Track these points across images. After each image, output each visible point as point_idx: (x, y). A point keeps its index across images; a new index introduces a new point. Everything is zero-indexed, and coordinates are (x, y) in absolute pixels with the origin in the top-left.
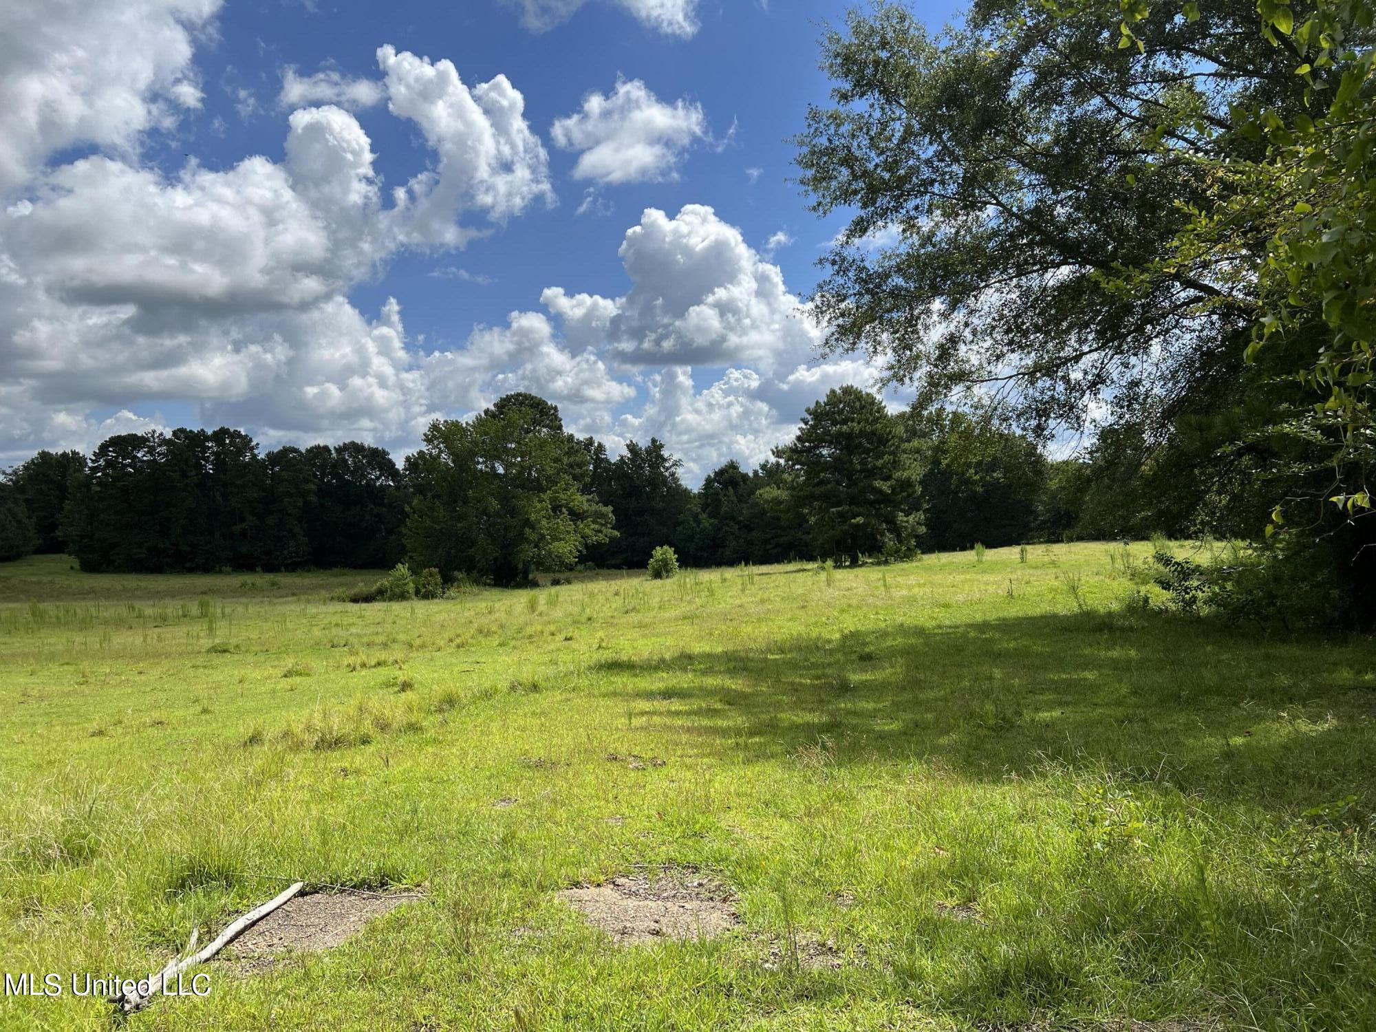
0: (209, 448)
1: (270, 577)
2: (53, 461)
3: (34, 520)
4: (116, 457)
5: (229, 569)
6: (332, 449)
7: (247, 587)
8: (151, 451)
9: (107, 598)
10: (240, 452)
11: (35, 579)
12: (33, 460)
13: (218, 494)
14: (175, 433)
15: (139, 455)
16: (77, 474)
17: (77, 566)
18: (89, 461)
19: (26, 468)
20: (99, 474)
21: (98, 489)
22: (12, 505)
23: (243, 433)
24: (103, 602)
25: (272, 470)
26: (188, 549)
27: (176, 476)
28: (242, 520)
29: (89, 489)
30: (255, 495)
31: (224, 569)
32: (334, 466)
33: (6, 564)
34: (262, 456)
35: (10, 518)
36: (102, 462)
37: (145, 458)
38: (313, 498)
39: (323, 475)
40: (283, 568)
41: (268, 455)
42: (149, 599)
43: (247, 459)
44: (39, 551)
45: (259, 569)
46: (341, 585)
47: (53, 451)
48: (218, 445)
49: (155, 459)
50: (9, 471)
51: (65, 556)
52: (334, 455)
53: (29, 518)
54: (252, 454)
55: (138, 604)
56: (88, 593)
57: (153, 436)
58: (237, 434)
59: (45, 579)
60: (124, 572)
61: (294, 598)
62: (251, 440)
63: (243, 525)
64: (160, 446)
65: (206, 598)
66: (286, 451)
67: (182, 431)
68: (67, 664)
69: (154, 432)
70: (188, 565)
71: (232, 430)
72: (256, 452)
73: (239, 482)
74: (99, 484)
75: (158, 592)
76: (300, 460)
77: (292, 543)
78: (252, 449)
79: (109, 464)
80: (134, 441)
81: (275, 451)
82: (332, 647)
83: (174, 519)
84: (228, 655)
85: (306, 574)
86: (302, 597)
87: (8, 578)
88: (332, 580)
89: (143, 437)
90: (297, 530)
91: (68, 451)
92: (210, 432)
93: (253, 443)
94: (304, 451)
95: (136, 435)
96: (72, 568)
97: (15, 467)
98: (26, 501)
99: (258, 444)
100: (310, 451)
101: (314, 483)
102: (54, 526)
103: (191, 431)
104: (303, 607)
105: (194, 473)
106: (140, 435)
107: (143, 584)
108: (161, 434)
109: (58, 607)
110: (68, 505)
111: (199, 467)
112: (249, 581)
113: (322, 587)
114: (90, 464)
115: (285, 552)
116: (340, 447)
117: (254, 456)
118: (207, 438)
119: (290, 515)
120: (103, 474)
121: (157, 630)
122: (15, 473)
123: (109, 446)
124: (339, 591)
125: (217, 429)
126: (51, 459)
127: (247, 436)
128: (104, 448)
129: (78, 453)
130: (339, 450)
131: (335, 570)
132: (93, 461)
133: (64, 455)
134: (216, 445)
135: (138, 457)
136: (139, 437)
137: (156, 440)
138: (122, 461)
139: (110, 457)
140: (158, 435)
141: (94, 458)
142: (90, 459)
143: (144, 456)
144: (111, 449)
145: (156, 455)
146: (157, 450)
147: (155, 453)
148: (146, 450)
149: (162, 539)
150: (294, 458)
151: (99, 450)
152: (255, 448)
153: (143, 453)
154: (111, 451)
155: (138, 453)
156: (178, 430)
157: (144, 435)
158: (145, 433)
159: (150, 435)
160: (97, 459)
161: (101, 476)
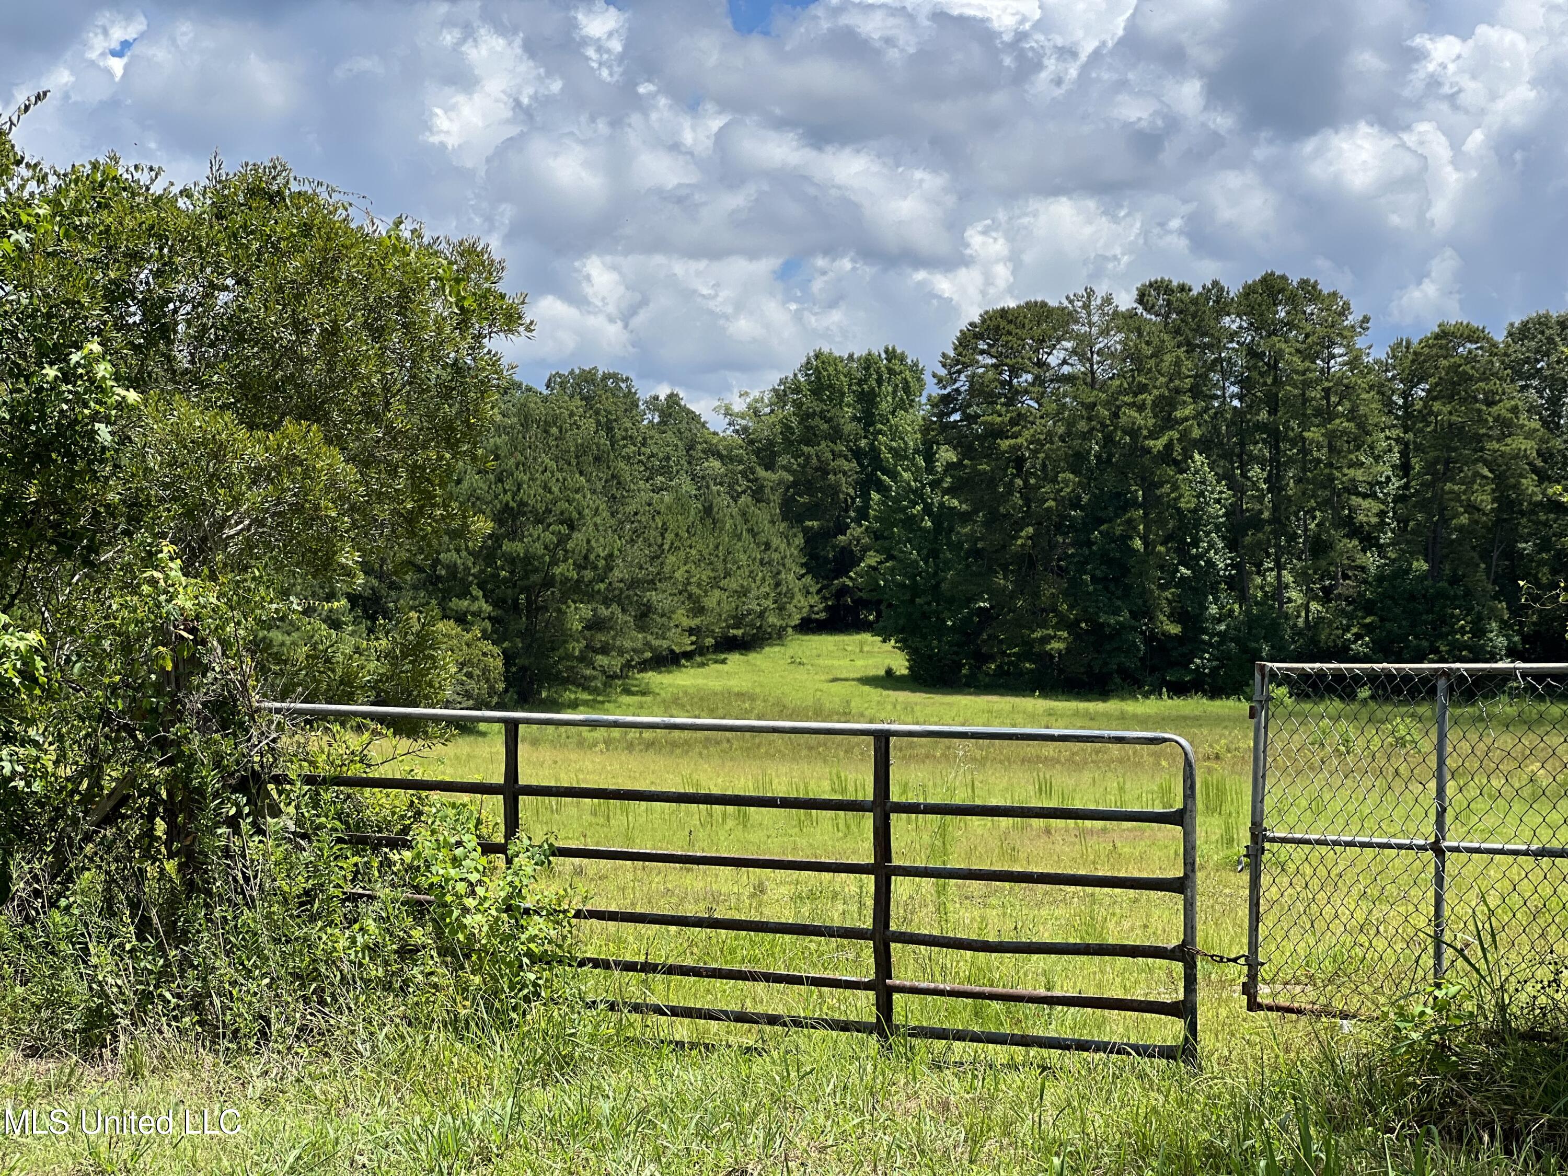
0: (1231, 333)
2: (843, 379)
3: (799, 540)
4: (998, 369)
8: (1083, 347)
10: (1318, 346)
12: (795, 377)
13: (1254, 471)
14: (1142, 295)
16: (900, 416)
17: (901, 669)
18: (928, 378)
19: (779, 397)
20: (956, 417)
21: (953, 458)
23: (1324, 288)
25: (1405, 394)
26: (1175, 630)
27: (1145, 418)
29: (930, 456)
34: (1376, 355)
35: (746, 535)
36: (962, 383)
37: (1066, 369)
41: (1393, 350)
43: (1338, 365)
44: (810, 625)
47: (841, 350)
48: (1257, 325)
49: (1092, 372)
50: (740, 406)
51: (873, 640)
53: (788, 535)
54: (1350, 350)
57: (1086, 306)
58: (1308, 291)
62: (1346, 308)
64: (1105, 332)
66: (1448, 336)
67: (1161, 287)
69: (1090, 293)
71: (1294, 279)
72: (1360, 343)
73: (1312, 434)
74: (954, 444)
76: (1489, 364)
78: (1350, 334)
79: (980, 387)
80: (1040, 320)
81: (1417, 337)
89: (1062, 309)
91: (878, 350)
92: (1234, 289)
93: (1353, 318)
94: (1499, 337)
95: (1044, 304)
96: (889, 674)
97: (755, 394)
98: (780, 487)
99: (1364, 320)
100: (1520, 334)
101: (1526, 432)
102: (843, 560)
103: (1184, 288)
105: (1190, 410)
106: (1053, 303)
108: (1108, 300)
111: (1204, 391)
114: (933, 389)
117: (1356, 357)
118: (1227, 307)
120: (965, 418)
122: (754, 411)
123: (979, 336)
125: (1252, 277)
127: (1334, 295)
128: (967, 343)
129: (902, 357)
132: (939, 380)
133: (869, 358)
134: (1252, 324)
135: (1049, 365)
136: (1053, 309)
137: (1095, 319)
138: (1011, 380)
139: (981, 370)
140: (1099, 302)
141: (943, 372)
142: (934, 376)
143: (1064, 362)
144: (982, 346)
145: (1096, 358)
146: (1097, 347)
147: (1092, 353)
148: (1068, 345)
149: (1110, 599)
150: (1470, 359)
151: (955, 349)
152: (1359, 330)
153: (1062, 354)
154: (982, 352)
155: (1049, 354)
156: (1151, 285)
157: (1066, 303)
158: (1067, 298)
159: (1080, 304)
160: (950, 374)
161: (961, 421)
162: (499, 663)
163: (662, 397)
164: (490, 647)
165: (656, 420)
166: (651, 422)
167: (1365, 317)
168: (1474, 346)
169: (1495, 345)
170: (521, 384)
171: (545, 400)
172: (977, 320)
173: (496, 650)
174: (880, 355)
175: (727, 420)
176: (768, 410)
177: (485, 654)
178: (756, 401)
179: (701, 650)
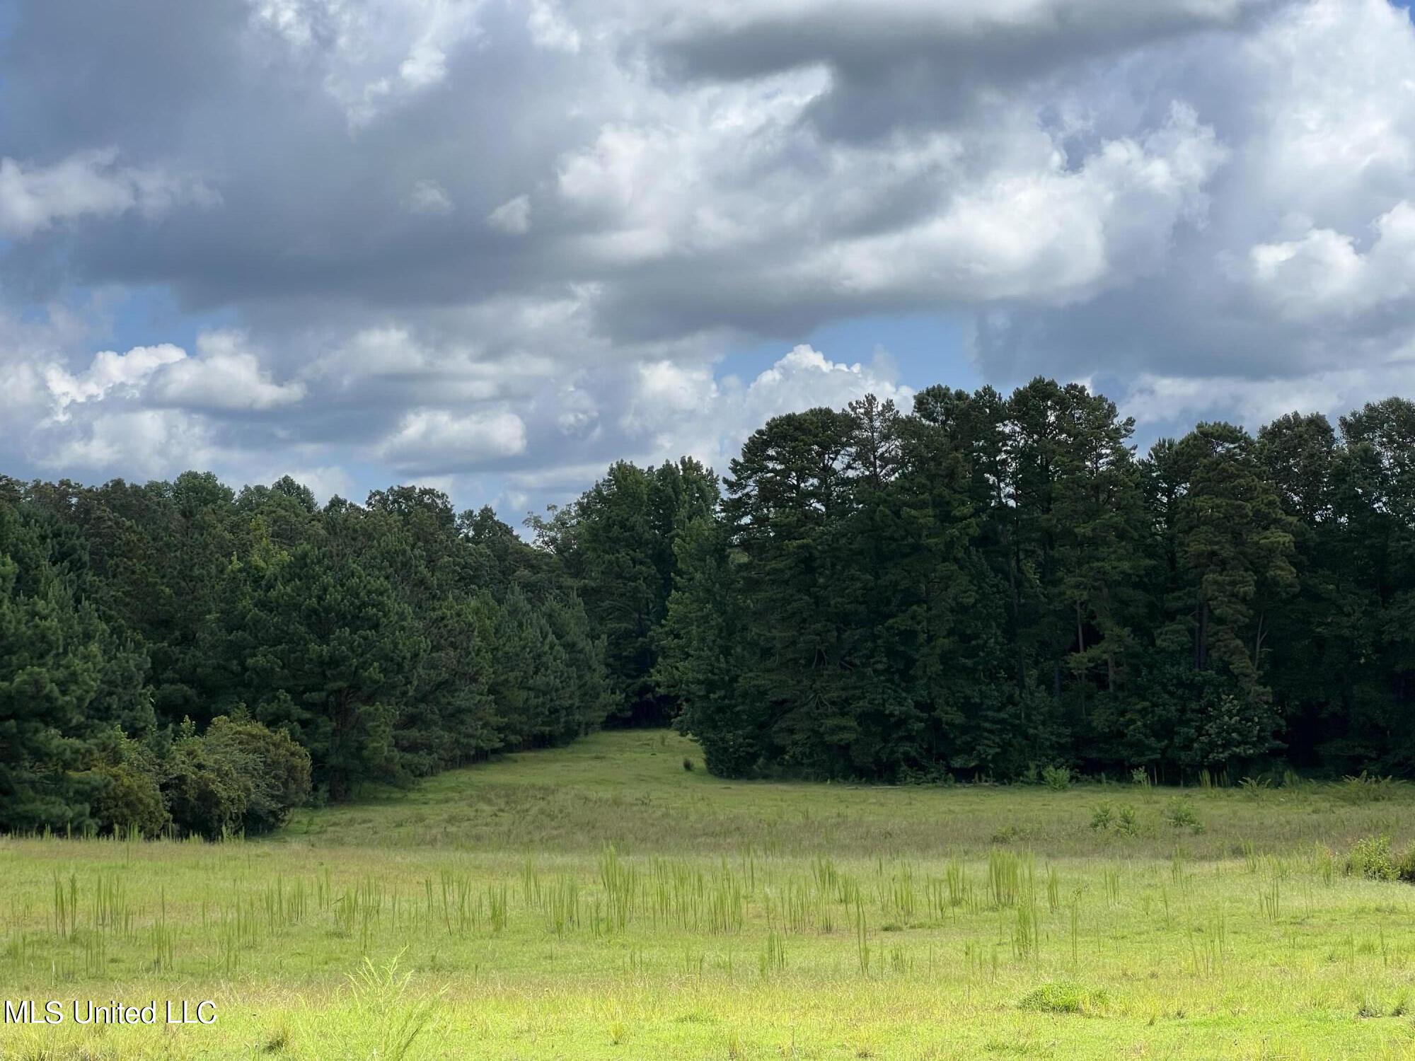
0: (1005, 437)
1: (1170, 799)
2: (643, 489)
3: (603, 641)
4: (785, 474)
5: (1064, 774)
6: (1334, 424)
7: (1112, 826)
8: (866, 452)
9: (769, 848)
10: (1084, 447)
11: (607, 794)
12: (598, 490)
13: (1029, 567)
14: (921, 402)
15: (838, 465)
16: (696, 521)
17: (699, 762)
18: (722, 487)
19: (584, 509)
20: (746, 520)
21: (744, 559)
22: (557, 606)
23: (1090, 392)
24: (762, 861)
25: (1169, 492)
26: (959, 718)
27: (926, 517)
28: (1093, 636)
29: (722, 558)
30: (1126, 566)
31: (1050, 773)
32: (1340, 476)
33: (545, 754)
34: (1141, 455)
35: (551, 637)
36: (752, 488)
37: (851, 474)
38: (1284, 573)
39: (1312, 502)
40: (1206, 776)
41: (1156, 451)
42: (868, 852)
43: (1103, 465)
44: (615, 722)
45: (1140, 775)
46: (1373, 828)
47: (641, 464)
48: (1029, 430)
49: (875, 475)
50: (548, 518)
51: (672, 736)
52: (1342, 442)
53: (594, 637)
54: (1116, 450)
55: (843, 867)
56: (727, 833)
57: (868, 413)
58: (1077, 394)
59: (631, 794)
60: (806, 779)
61: (1238, 864)
62: (1112, 411)
63: (1095, 651)
64: (886, 438)
65: (1006, 854)
66: (1207, 436)
67: (938, 394)
68: (692, 1018)
69: (871, 400)
70: (957, 763)
71: (1062, 384)
72: (1126, 443)
73: (1083, 530)
74: (745, 546)
75: (889, 834)
76: (1246, 462)
77: (1229, 702)
78: (1115, 435)
79: (769, 492)
80: (825, 427)
81: (1178, 437)
82: (1363, 1012)
83: (923, 637)
84: (1073, 1019)
85: (1267, 793)
86: (1263, 861)
87: (546, 791)
88: (1345, 812)
89: (845, 415)
90: (1241, 664)
91: (675, 461)
92: (1006, 393)
93: (1119, 420)
94: (1255, 436)
95: (828, 412)
96: (688, 766)
97: (562, 507)
98: (584, 592)
99: (1130, 421)
100: (1275, 433)
101: (1285, 528)
102: (645, 660)
103: (960, 395)
104: (1266, 889)
105: (968, 509)
106: (837, 411)
107: (852, 812)
108: (889, 406)
109: (660, 868)
110: (677, 604)
111: (981, 491)
112: (1115, 811)
113: (1315, 832)
114: (725, 494)
115: (1212, 728)
116: (1359, 420)
117: (1122, 457)
118: (1000, 413)
119: (1221, 621)
120: (756, 520)
121: (892, 939)
122: (561, 523)
123: (767, 444)
124: (1368, 848)
125: (1023, 384)
126: (638, 482)
127: (1101, 399)
128: (756, 448)
129: (698, 467)
130: (1355, 428)
131: (1354, 784)
132: (731, 485)
133: (668, 471)
134: (1023, 429)
135: (834, 470)
136: (838, 416)
137: (877, 424)
138: (799, 484)
139: (770, 475)
140: (880, 408)
141: (733, 478)
142: (725, 481)
143: (849, 467)
144: (771, 452)
145: (878, 463)
146: (880, 451)
147: (875, 458)
148: (853, 450)
149: (895, 691)
150: (1230, 456)
151: (744, 456)
152: (1124, 432)
153: (846, 460)
154: (771, 458)
155: (834, 459)
156: (928, 392)
157: (849, 410)
158: (850, 404)
159: (862, 411)
160: (740, 479)
161: (751, 524)
162: (308, 763)
163: (476, 512)
164: (298, 747)
165: (470, 534)
166: (466, 536)
167: (1129, 419)
168: (1232, 446)
169: (1252, 443)
170: (346, 501)
171: (367, 514)
172: (764, 427)
173: (303, 750)
174: (677, 466)
175: (537, 532)
176: (574, 522)
177: (293, 754)
178: (563, 513)
179: (510, 748)
